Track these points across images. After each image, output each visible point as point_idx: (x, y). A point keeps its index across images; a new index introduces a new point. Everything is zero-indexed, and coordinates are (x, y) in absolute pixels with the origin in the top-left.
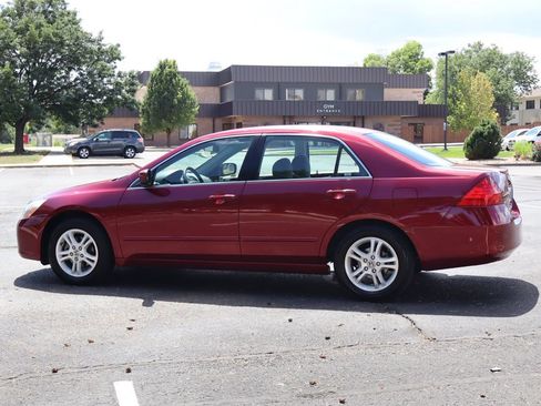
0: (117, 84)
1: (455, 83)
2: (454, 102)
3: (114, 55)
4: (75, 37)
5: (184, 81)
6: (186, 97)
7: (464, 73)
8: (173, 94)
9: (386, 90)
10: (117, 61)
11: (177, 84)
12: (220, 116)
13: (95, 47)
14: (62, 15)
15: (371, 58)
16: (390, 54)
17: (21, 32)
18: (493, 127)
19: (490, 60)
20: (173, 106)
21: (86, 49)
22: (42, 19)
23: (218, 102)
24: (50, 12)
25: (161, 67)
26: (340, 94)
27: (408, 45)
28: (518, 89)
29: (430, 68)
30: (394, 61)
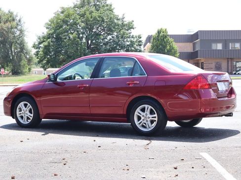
0: (131, 41)
3: (130, 26)
4: (109, 17)
5: (171, 40)
6: (172, 48)
8: (165, 47)
10: (132, 30)
11: (167, 41)
12: (192, 58)
13: (120, 23)
14: (103, 6)
17: (83, 16)
21: (115, 24)
22: (93, 9)
23: (192, 51)
24: (98, 5)
25: (158, 32)
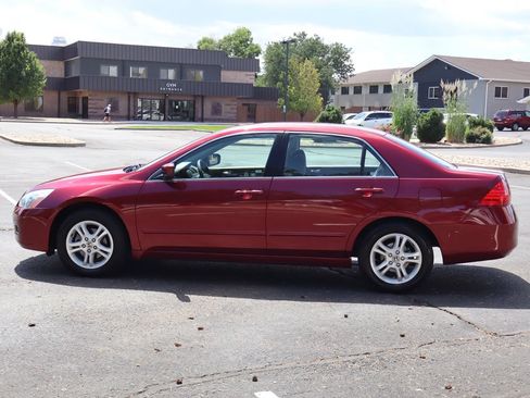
1: (286, 69)
2: (284, 86)
5: (32, 54)
6: (34, 70)
7: (293, 60)
8: (21, 67)
9: (223, 73)
12: (65, 90)
15: (204, 41)
16: (222, 38)
18: (337, 112)
19: (313, 49)
20: (20, 79)
23: (63, 76)
25: (9, 39)
26: (181, 74)
27: (239, 31)
28: (336, 76)
29: (258, 53)
30: (225, 45)
